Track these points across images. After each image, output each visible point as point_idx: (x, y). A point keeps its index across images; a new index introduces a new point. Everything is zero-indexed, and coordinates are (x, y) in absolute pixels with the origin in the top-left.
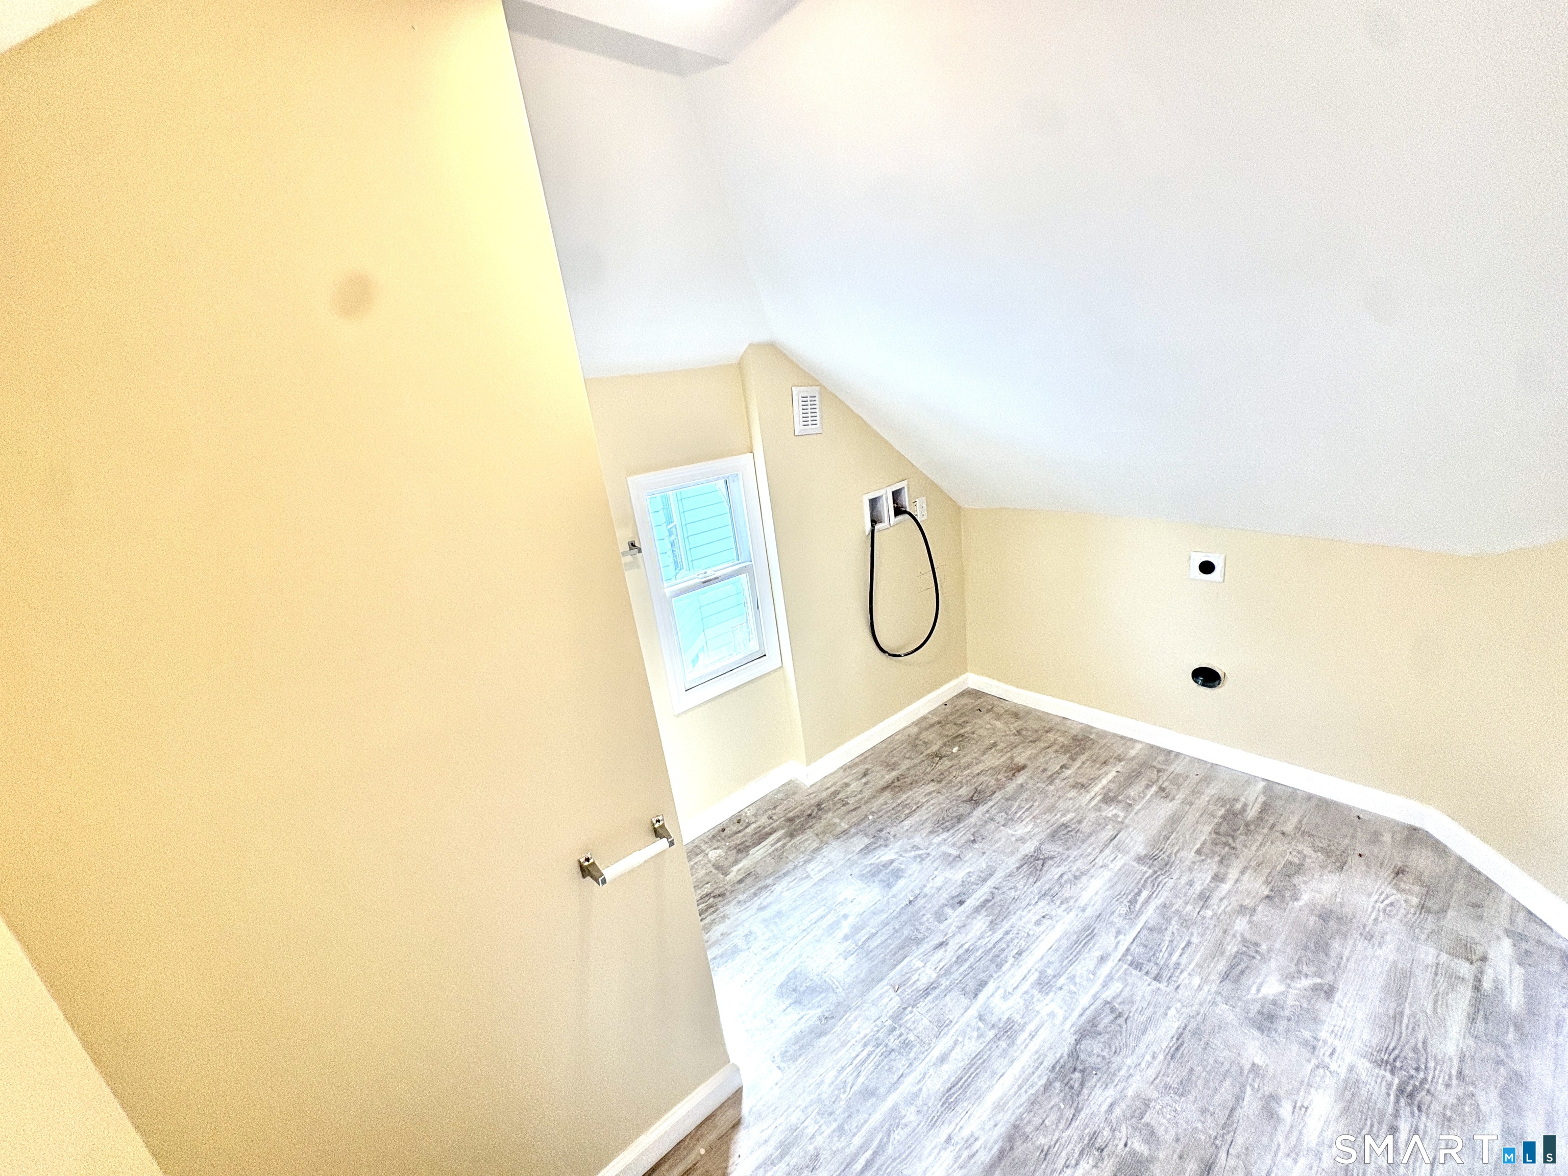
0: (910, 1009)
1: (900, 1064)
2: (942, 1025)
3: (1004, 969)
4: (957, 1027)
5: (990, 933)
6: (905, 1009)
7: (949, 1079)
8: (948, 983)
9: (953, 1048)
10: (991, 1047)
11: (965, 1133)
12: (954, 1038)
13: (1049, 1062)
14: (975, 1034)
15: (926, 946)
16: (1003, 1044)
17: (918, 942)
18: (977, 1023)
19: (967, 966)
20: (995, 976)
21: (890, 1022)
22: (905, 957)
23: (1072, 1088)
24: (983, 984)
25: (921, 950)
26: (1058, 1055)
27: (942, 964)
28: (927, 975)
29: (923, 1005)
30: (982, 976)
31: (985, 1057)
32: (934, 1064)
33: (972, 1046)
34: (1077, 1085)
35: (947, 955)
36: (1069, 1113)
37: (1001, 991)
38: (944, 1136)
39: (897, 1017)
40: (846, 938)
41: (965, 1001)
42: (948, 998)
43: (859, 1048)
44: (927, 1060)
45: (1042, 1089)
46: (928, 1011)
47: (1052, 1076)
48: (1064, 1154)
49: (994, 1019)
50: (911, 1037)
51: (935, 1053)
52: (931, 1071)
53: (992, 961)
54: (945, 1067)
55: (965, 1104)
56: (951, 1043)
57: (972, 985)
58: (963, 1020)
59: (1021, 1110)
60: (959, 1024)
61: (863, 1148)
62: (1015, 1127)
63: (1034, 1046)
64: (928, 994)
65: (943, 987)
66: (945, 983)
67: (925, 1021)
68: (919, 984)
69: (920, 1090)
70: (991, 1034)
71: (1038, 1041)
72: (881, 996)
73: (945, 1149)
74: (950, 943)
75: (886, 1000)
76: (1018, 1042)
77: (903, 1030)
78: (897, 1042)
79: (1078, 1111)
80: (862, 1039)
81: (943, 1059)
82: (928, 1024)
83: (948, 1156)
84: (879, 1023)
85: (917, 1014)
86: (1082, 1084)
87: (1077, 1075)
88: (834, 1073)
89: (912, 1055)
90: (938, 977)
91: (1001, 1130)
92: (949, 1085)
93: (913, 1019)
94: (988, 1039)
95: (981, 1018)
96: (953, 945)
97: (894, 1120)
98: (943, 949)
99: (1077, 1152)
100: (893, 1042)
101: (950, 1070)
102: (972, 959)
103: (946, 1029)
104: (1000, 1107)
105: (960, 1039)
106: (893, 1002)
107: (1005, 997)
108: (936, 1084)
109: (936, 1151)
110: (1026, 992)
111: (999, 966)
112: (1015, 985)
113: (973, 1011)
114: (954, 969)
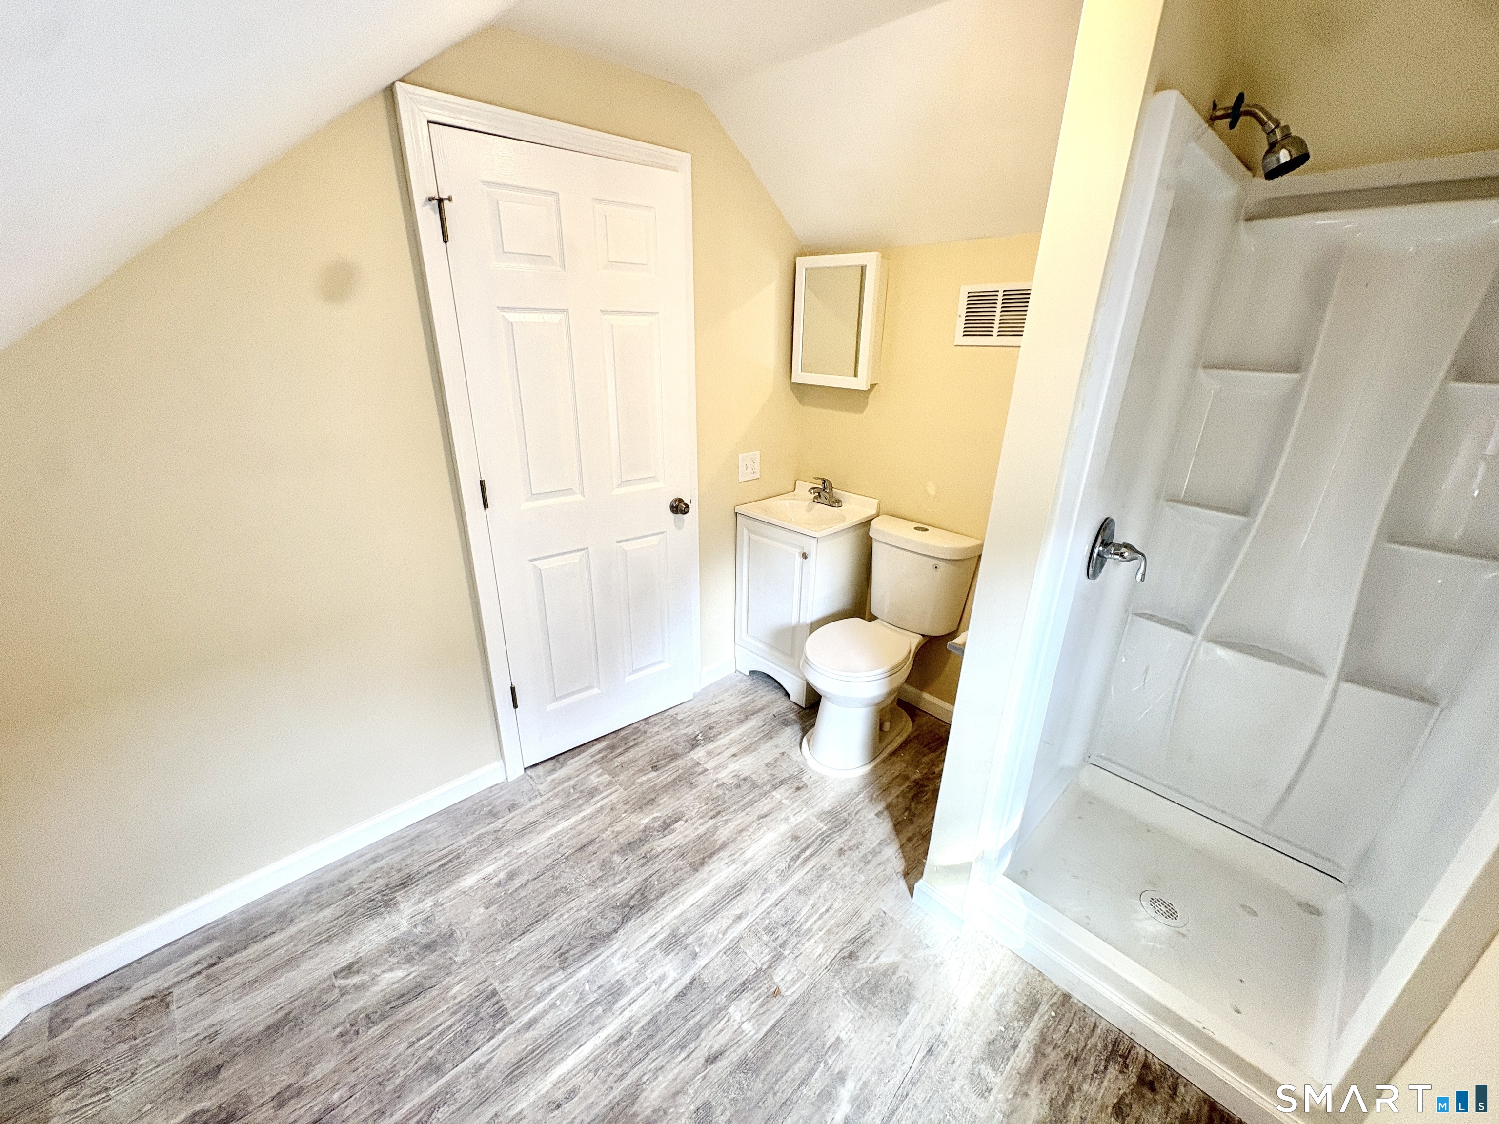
0: (764, 967)
1: (777, 914)
2: (733, 950)
3: (649, 1018)
4: (721, 947)
5: (644, 1079)
6: (770, 967)
7: (737, 903)
8: (718, 999)
9: (728, 928)
10: (695, 927)
11: (733, 867)
12: (726, 937)
13: (648, 916)
14: (705, 940)
15: (733, 1057)
16: (683, 930)
17: (744, 1065)
18: (700, 951)
19: (691, 1022)
20: (662, 1008)
21: (786, 952)
22: (763, 1040)
23: (642, 894)
24: (681, 996)
25: (740, 1051)
26: (639, 920)
27: (720, 1026)
28: (740, 1009)
29: (750, 971)
30: (677, 1007)
31: (703, 919)
32: (748, 914)
33: (711, 929)
34: (637, 896)
35: (710, 1042)
36: (654, 878)
37: (663, 987)
38: (749, 865)
39: (778, 958)
41: (705, 977)
42: (723, 978)
43: (815, 927)
44: (755, 917)
45: (666, 894)
46: (747, 963)
47: (652, 904)
49: (682, 955)
50: (765, 938)
51: (745, 923)
52: (751, 908)
53: (659, 1029)
54: (738, 912)
55: (729, 885)
56: (729, 932)
57: (693, 996)
58: (712, 954)
59: (688, 881)
60: (717, 951)
61: (807, 860)
62: (696, 870)
63: (658, 926)
64: (744, 984)
65: (725, 994)
66: (721, 999)
67: (750, 953)
68: (752, 999)
69: (763, 894)
70: (690, 940)
71: (651, 932)
72: (794, 983)
73: (750, 859)
74: (702, 1060)
75: (789, 978)
76: (669, 931)
77: (774, 945)
78: (780, 933)
79: (646, 880)
80: (812, 936)
81: (739, 918)
82: (747, 951)
83: (748, 855)
84: (797, 953)
85: (757, 961)
86: (632, 897)
87: (632, 904)
89: (767, 921)
90: (726, 1008)
91: (706, 869)
92: (739, 898)
93: (763, 955)
94: (695, 935)
95: (695, 956)
96: (700, 1056)
97: (784, 876)
98: (714, 1050)
99: (660, 857)
100: (782, 933)
101: (736, 908)
102: (683, 1032)
103: (731, 946)
104: (703, 883)
105: (720, 935)
106: (781, 975)
107: (662, 978)
108: (749, 898)
109: (756, 857)
110: (638, 984)
111: (653, 1021)
112: (647, 993)
113: (701, 962)
114: (707, 1018)
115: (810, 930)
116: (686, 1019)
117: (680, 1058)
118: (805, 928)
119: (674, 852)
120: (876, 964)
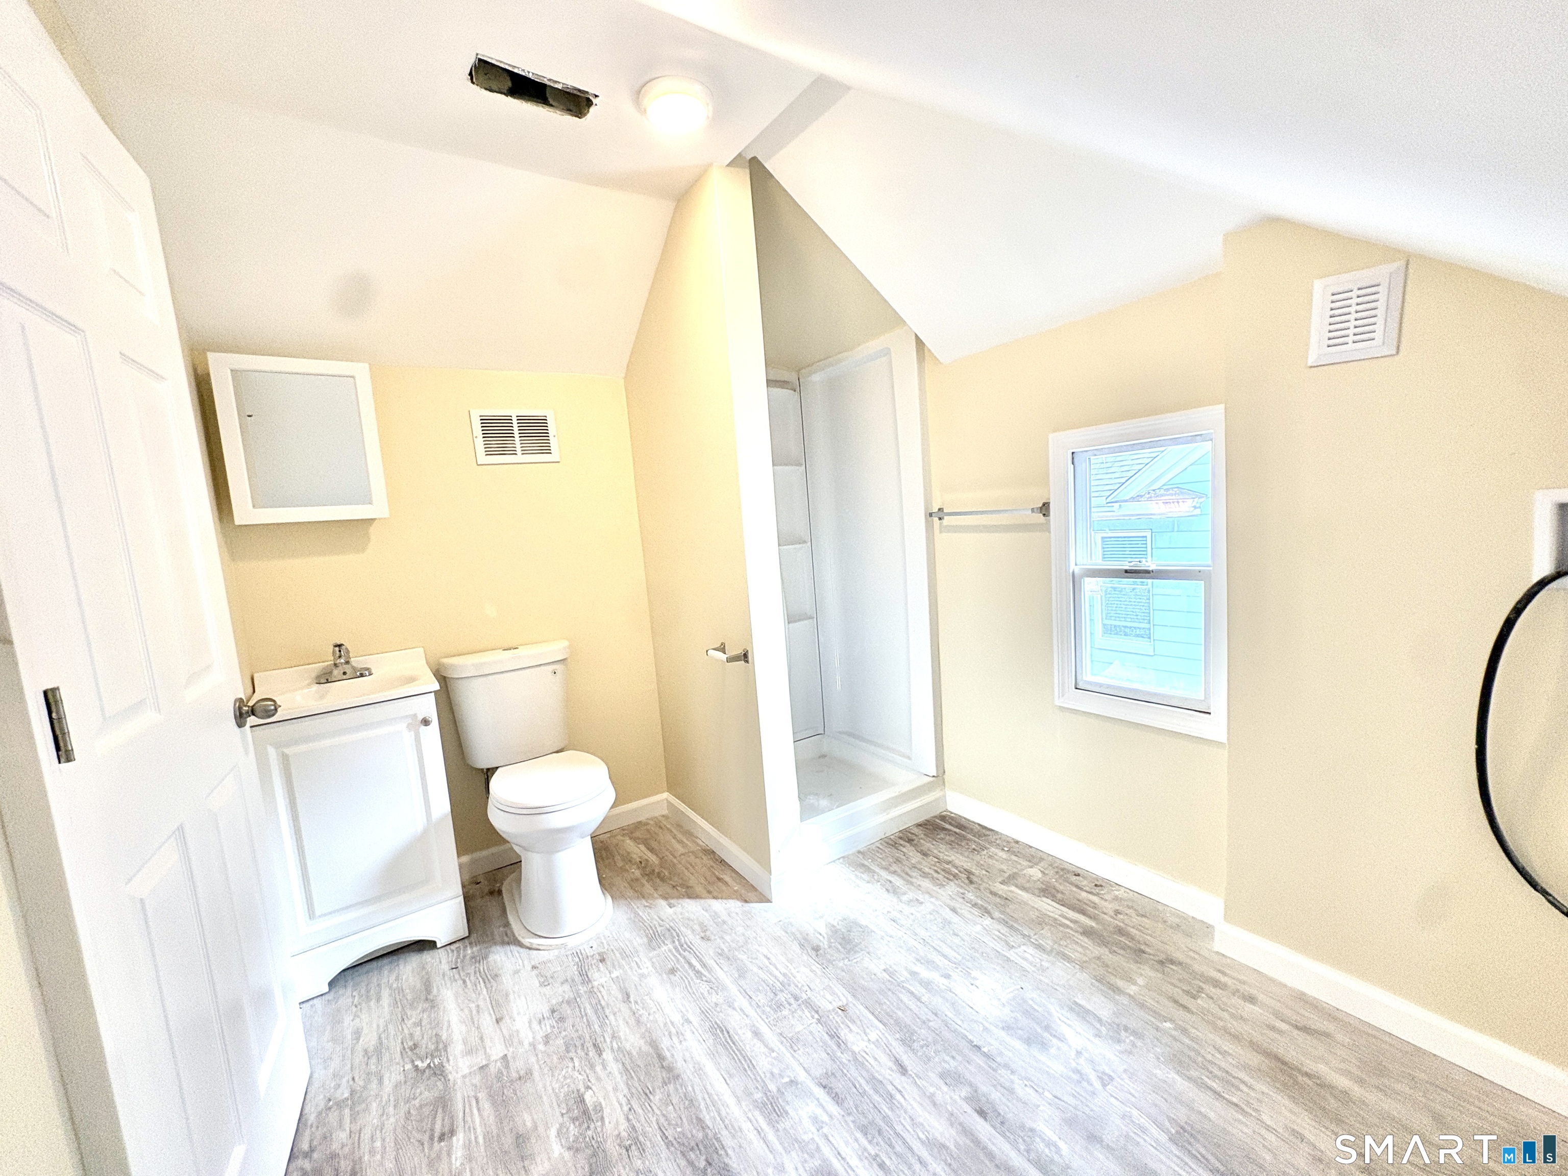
0: (816, 1016)
1: (761, 999)
2: (793, 1042)
3: (859, 1135)
4: (788, 1055)
5: (923, 1137)
6: (817, 1012)
7: (737, 1034)
8: (844, 1060)
9: (766, 1046)
10: (758, 1081)
11: (688, 1035)
12: (776, 1049)
13: (728, 1141)
14: (776, 1071)
15: (900, 1050)
16: (758, 1096)
17: (908, 1041)
18: (789, 1076)
19: (867, 1089)
20: (849, 1119)
21: (804, 996)
22: (884, 1024)
23: (692, 1149)
24: (837, 1099)
25: (895, 1043)
26: (730, 1152)
27: (871, 1061)
28: (856, 1041)
29: (818, 1029)
30: (850, 1103)
31: (749, 1072)
32: (754, 1026)
33: (764, 1064)
34: (692, 1156)
35: (884, 1069)
36: (670, 1133)
37: (825, 1118)
38: (691, 1018)
39: (808, 1004)
40: (914, 974)
41: (818, 1072)
42: (824, 1055)
43: (783, 970)
44: (759, 1020)
45: (702, 1116)
46: (811, 1032)
47: (710, 1134)
48: (640, 1111)
49: (789, 1096)
50: (785, 1012)
51: (764, 1029)
52: (748, 1021)
53: (872, 1123)
54: (749, 1035)
55: (711, 1041)
56: (772, 1045)
57: (839, 1086)
58: (795, 1064)
59: (690, 1088)
60: (792, 1059)
61: (704, 965)
62: (677, 1077)
63: (746, 1126)
64: (832, 1037)
65: (839, 1054)
66: (845, 1058)
67: (799, 1028)
68: (846, 1031)
69: (734, 1009)
70: (772, 1087)
71: (752, 1135)
72: (834, 993)
73: (683, 1017)
74: (903, 1078)
75: (830, 998)
76: (757, 1113)
77: (795, 1006)
78: (783, 999)
79: (669, 1144)
80: (792, 974)
81: (756, 1034)
82: (797, 1030)
83: (677, 1018)
84: (806, 988)
85: (809, 1022)
86: (691, 1163)
87: (702, 1164)
88: (765, 952)
89: (768, 1009)
90: (853, 1053)
91: (680, 1064)
92: (731, 1032)
93: (804, 1017)
94: (768, 1082)
95: (793, 1083)
96: (899, 1080)
97: (716, 986)
98: (894, 1068)
99: (637, 1125)
100: (782, 997)
101: (745, 1036)
102: (876, 1097)
103: (788, 1044)
104: (699, 1069)
105: (774, 1055)
106: (826, 1003)
107: (815, 1120)
108: (734, 1022)
109: (683, 1010)
110: (818, 1149)
111: (864, 1130)
112: (831, 1138)
113: (802, 1076)
114: (864, 1073)
115: (784, 975)
116: (863, 1094)
117: (902, 1100)
118: (781, 978)
119: (636, 1106)
120: (825, 936)
